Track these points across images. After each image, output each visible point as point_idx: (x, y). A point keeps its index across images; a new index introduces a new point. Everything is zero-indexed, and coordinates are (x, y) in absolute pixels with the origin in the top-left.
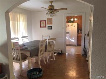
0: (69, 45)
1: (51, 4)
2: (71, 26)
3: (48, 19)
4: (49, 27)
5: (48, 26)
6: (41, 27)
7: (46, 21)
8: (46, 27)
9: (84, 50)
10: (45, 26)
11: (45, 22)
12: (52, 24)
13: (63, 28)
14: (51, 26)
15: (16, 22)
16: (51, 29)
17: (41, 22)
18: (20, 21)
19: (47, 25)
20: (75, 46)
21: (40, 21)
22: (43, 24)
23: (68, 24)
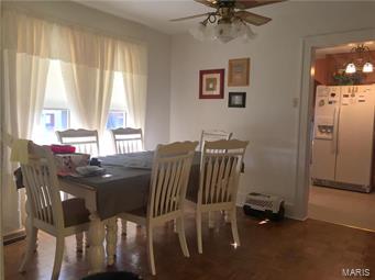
0: (331, 182)
2: (346, 100)
3: (230, 63)
4: (233, 99)
5: (231, 94)
6: (202, 96)
7: (222, 72)
8: (221, 96)
10: (217, 92)
11: (218, 76)
12: (248, 83)
13: (295, 102)
14: (244, 94)
15: (98, 71)
16: (243, 106)
17: (205, 76)
18: (112, 68)
19: (228, 90)
21: (202, 73)
22: (211, 86)
23: (332, 89)
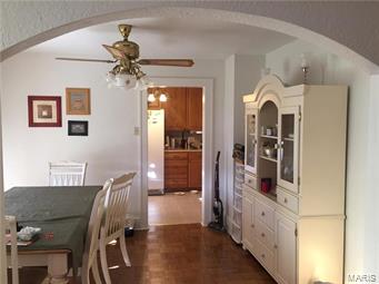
1: (126, 36)
3: (69, 91)
4: (74, 127)
5: (70, 123)
6: (32, 124)
7: (58, 99)
8: (59, 124)
9: (215, 210)
10: (54, 120)
11: (54, 103)
12: (89, 113)
13: (136, 130)
14: (86, 123)
16: (86, 134)
17: (36, 103)
19: (66, 118)
20: (160, 195)
21: (31, 99)
22: (45, 113)
